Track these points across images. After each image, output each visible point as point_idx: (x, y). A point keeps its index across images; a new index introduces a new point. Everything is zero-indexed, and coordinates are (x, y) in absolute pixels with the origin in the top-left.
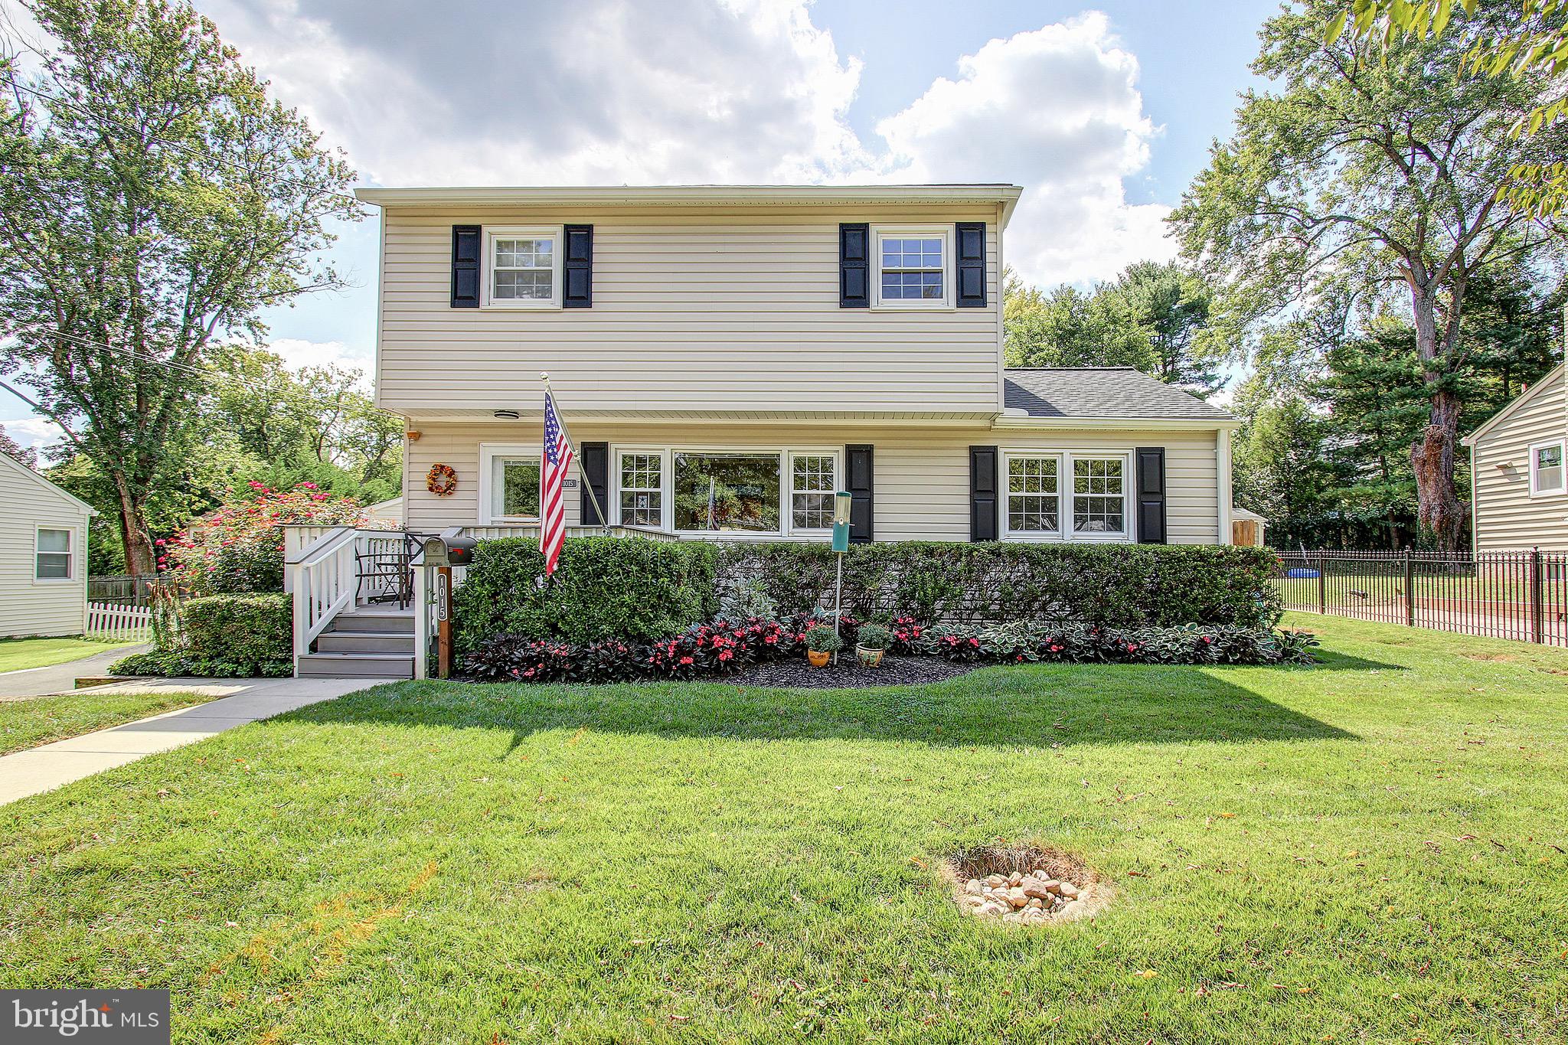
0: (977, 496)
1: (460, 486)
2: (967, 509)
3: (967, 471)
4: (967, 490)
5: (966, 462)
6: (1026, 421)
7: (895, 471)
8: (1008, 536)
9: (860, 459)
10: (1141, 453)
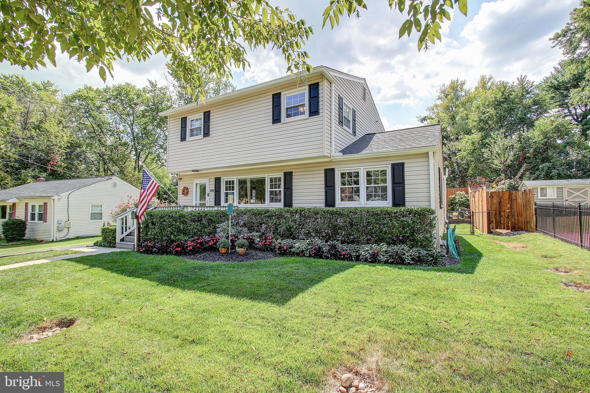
0: (327, 188)
1: (189, 193)
2: (324, 194)
3: (323, 179)
4: (323, 186)
5: (323, 175)
6: (342, 157)
7: (301, 180)
8: (339, 204)
9: (288, 176)
10: (394, 166)
